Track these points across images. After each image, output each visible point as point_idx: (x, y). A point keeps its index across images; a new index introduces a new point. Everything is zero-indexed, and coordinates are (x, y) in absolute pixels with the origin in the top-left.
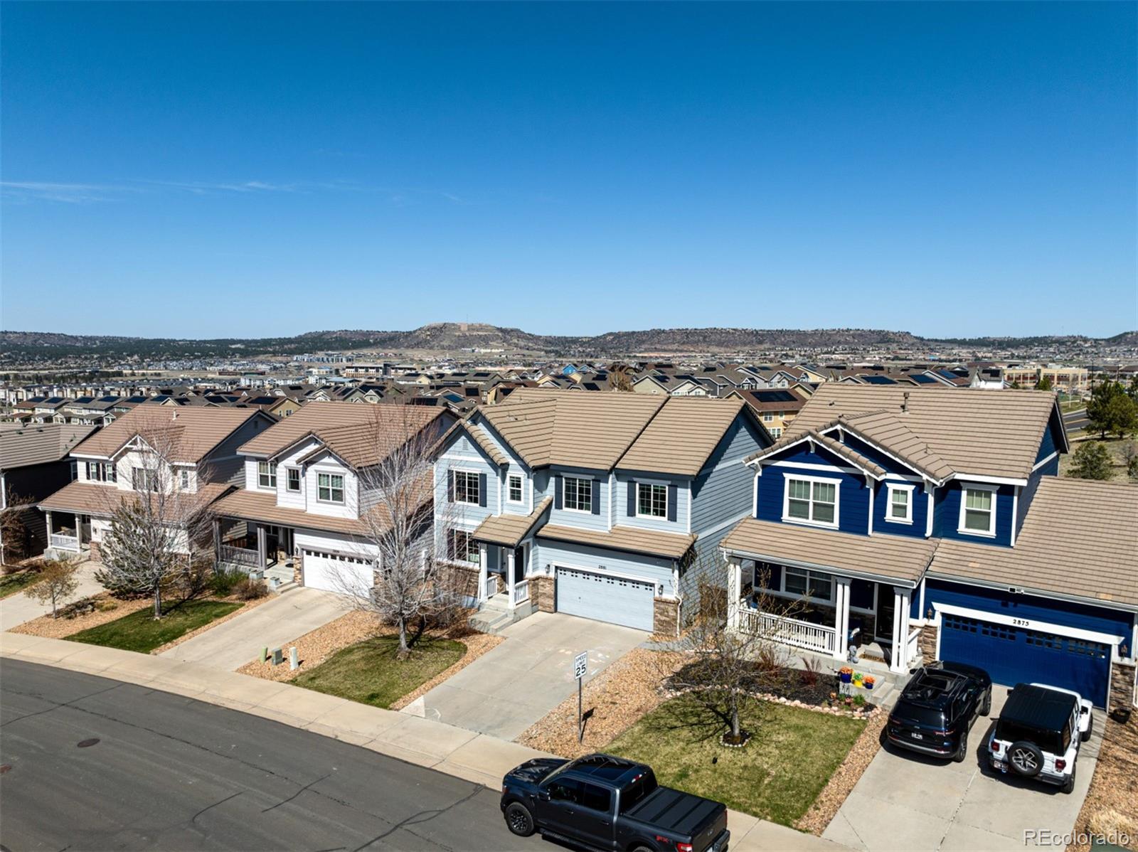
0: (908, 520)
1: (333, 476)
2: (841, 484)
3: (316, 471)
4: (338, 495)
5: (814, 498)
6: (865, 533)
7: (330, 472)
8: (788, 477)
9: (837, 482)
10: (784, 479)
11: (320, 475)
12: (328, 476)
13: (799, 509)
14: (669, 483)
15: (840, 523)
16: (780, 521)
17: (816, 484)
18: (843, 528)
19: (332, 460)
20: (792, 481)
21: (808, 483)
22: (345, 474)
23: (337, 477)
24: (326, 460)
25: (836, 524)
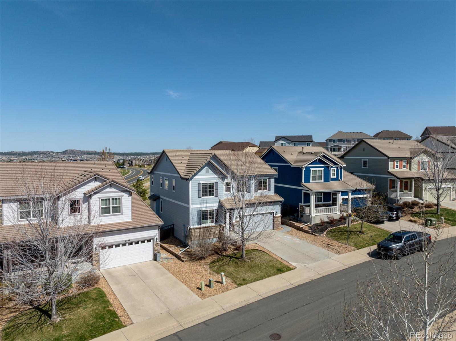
0: (335, 177)
1: (113, 199)
2: (324, 170)
3: (99, 198)
4: (117, 210)
5: (318, 174)
6: (329, 182)
7: (111, 197)
8: (311, 169)
9: (323, 169)
10: (310, 170)
11: (102, 200)
12: (109, 199)
13: (314, 178)
14: (268, 178)
15: (324, 180)
16: (310, 182)
17: (318, 170)
18: (325, 181)
19: (113, 189)
20: (312, 170)
21: (316, 170)
22: (122, 196)
23: (116, 199)
24: (108, 190)
25: (323, 181)
